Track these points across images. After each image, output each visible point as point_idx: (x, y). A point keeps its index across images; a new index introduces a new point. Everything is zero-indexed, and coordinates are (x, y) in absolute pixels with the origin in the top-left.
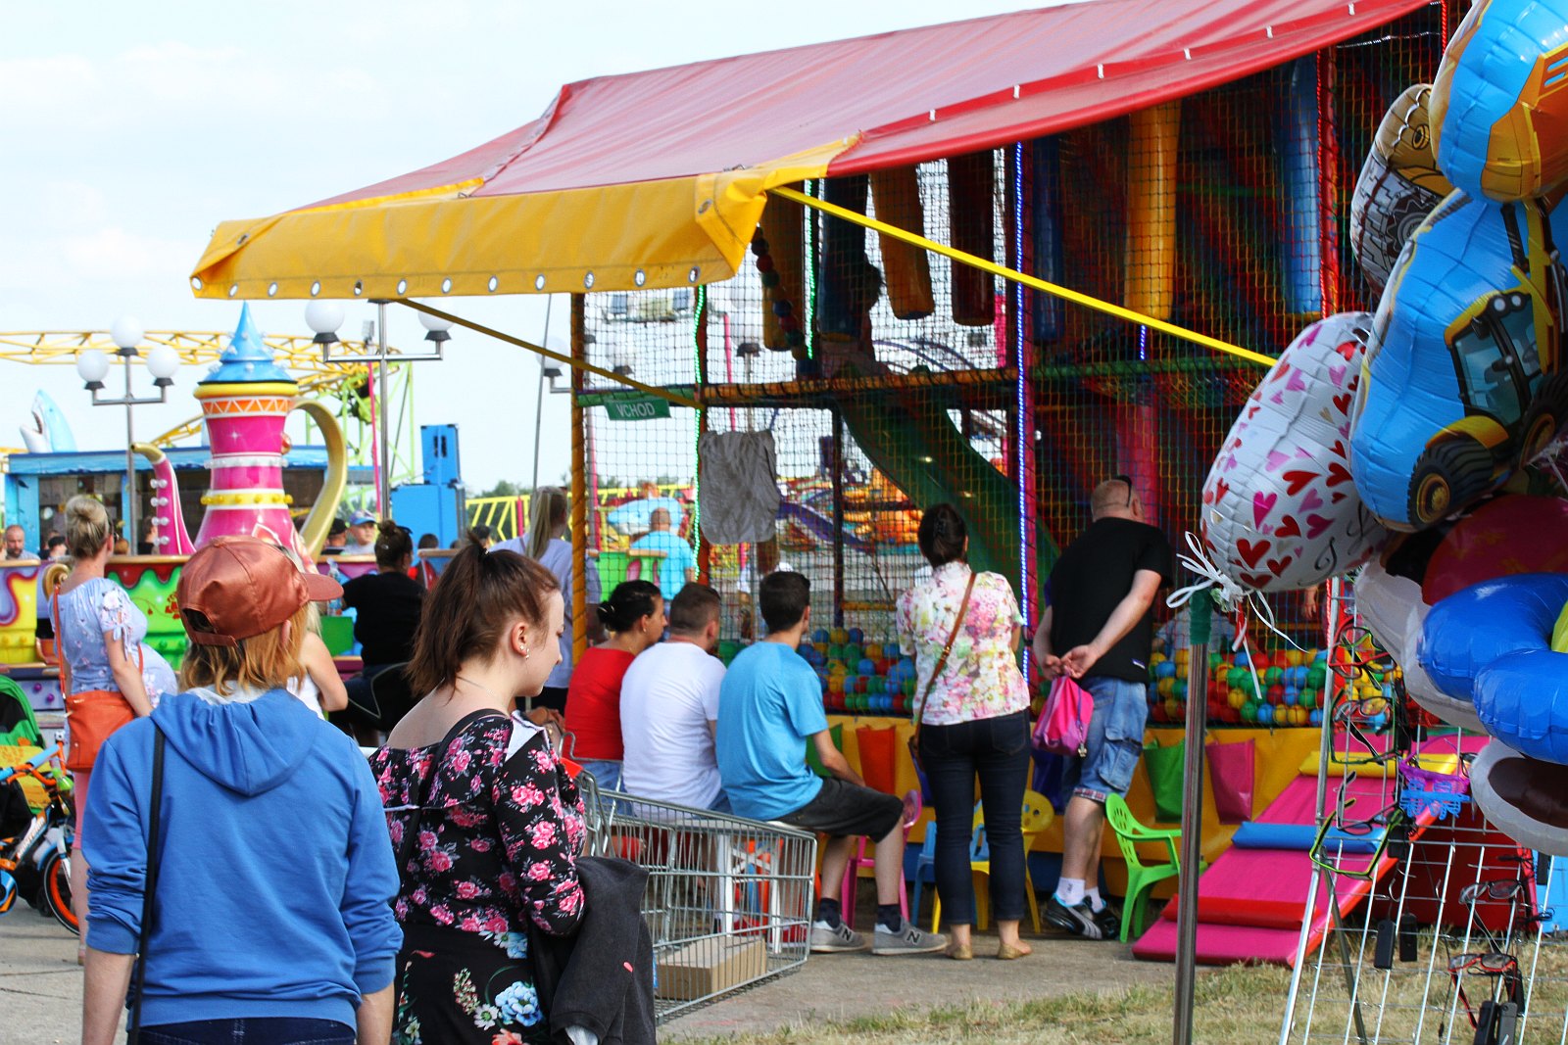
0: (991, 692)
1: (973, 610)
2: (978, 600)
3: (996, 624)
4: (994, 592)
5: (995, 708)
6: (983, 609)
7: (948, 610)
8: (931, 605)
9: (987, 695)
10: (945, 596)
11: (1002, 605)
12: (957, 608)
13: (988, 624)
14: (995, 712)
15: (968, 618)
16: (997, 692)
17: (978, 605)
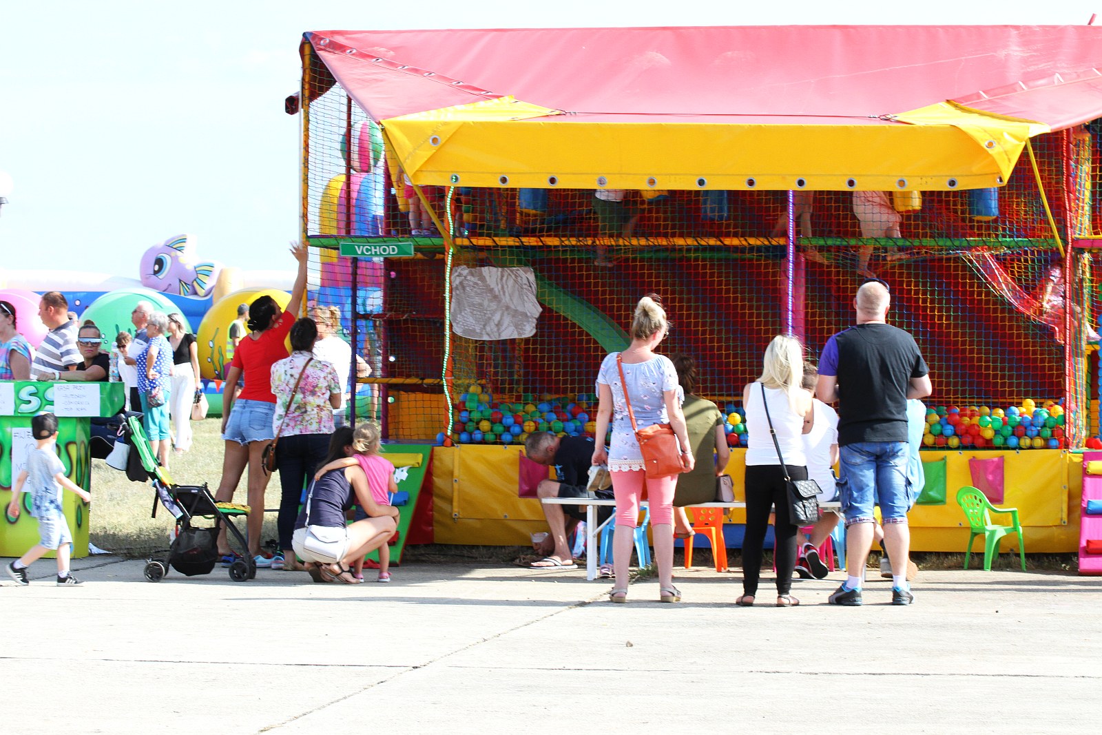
0: (312, 421)
1: (305, 379)
2: (309, 374)
3: (317, 389)
4: (319, 372)
5: (312, 429)
6: (310, 380)
7: (292, 376)
8: (283, 372)
9: (309, 422)
10: (292, 368)
11: (322, 380)
12: (297, 376)
13: (312, 388)
14: (312, 431)
15: (302, 383)
16: (315, 421)
17: (308, 377)
